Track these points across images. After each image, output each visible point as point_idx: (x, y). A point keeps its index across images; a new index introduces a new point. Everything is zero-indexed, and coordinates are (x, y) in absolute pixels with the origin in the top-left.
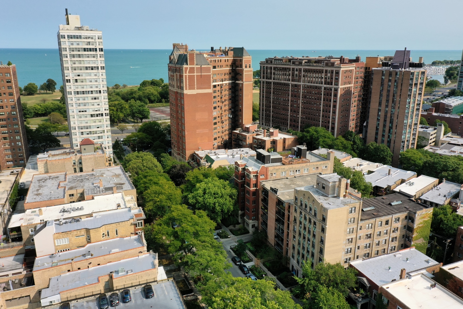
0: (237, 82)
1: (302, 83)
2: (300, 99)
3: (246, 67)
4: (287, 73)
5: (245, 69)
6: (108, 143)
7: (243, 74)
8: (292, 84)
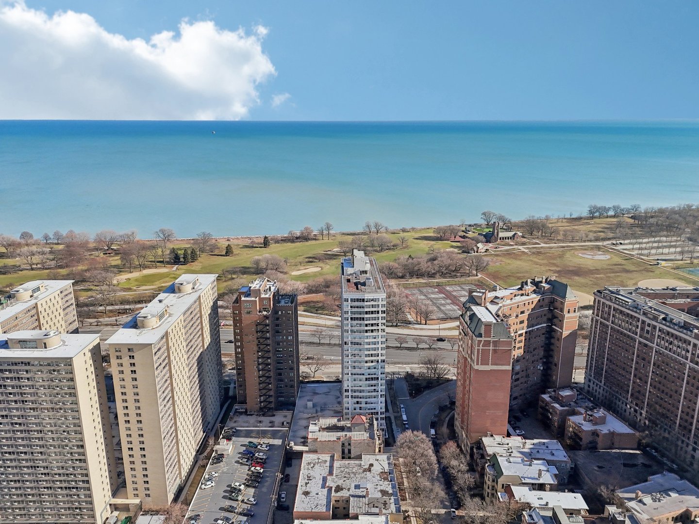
0: (554, 327)
1: (655, 345)
2: (650, 366)
3: (569, 312)
4: (634, 322)
5: (567, 315)
6: (381, 408)
7: (563, 320)
8: (639, 341)
